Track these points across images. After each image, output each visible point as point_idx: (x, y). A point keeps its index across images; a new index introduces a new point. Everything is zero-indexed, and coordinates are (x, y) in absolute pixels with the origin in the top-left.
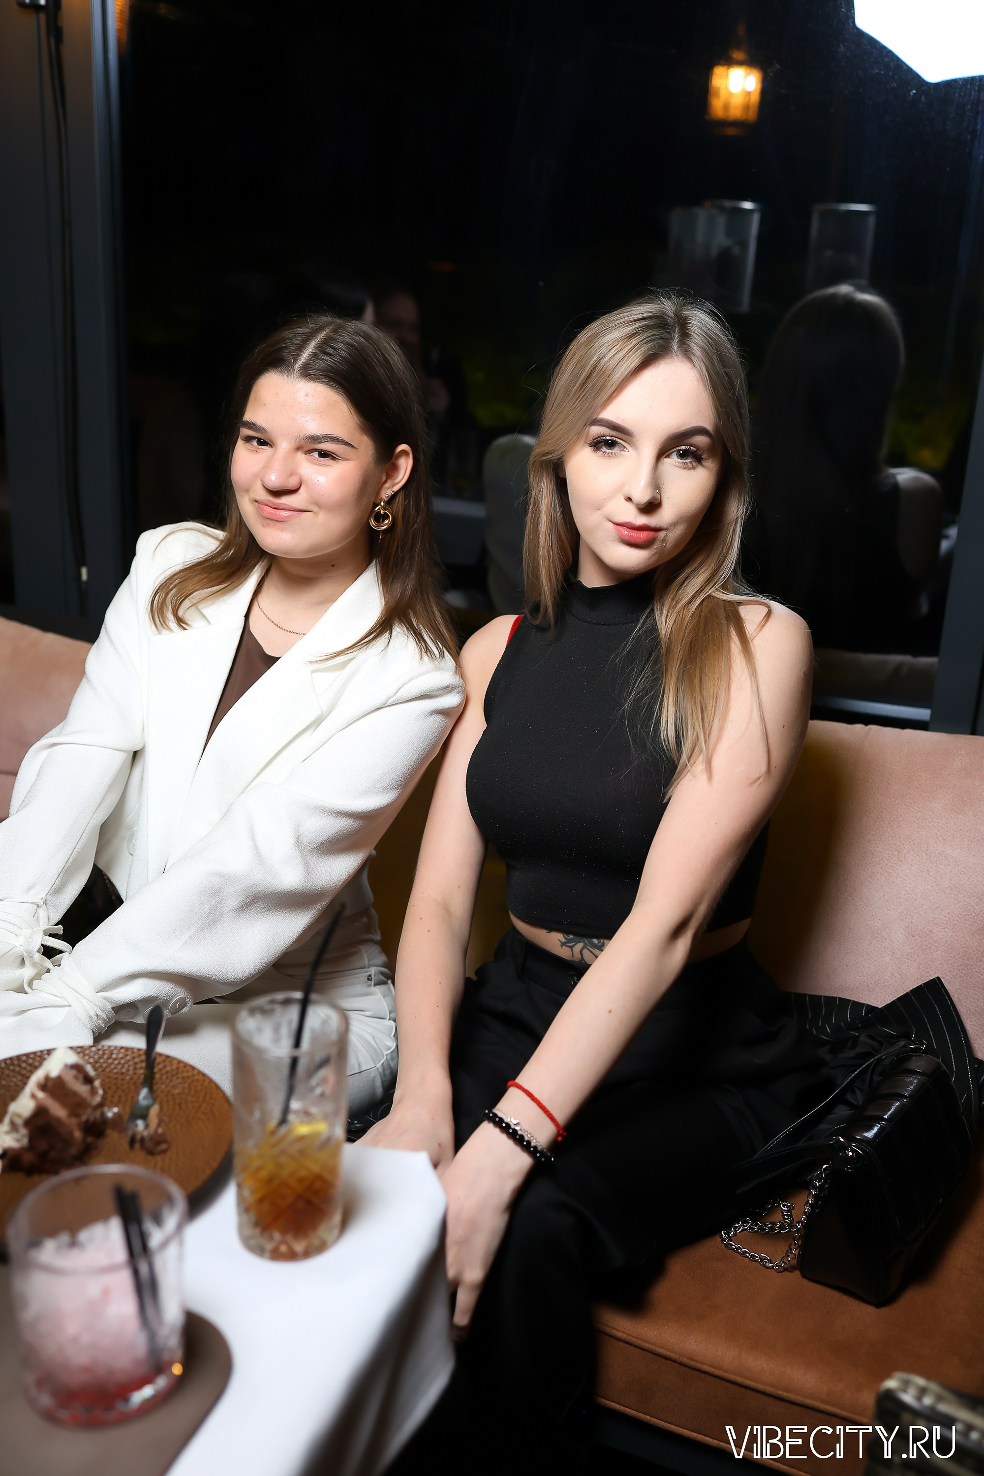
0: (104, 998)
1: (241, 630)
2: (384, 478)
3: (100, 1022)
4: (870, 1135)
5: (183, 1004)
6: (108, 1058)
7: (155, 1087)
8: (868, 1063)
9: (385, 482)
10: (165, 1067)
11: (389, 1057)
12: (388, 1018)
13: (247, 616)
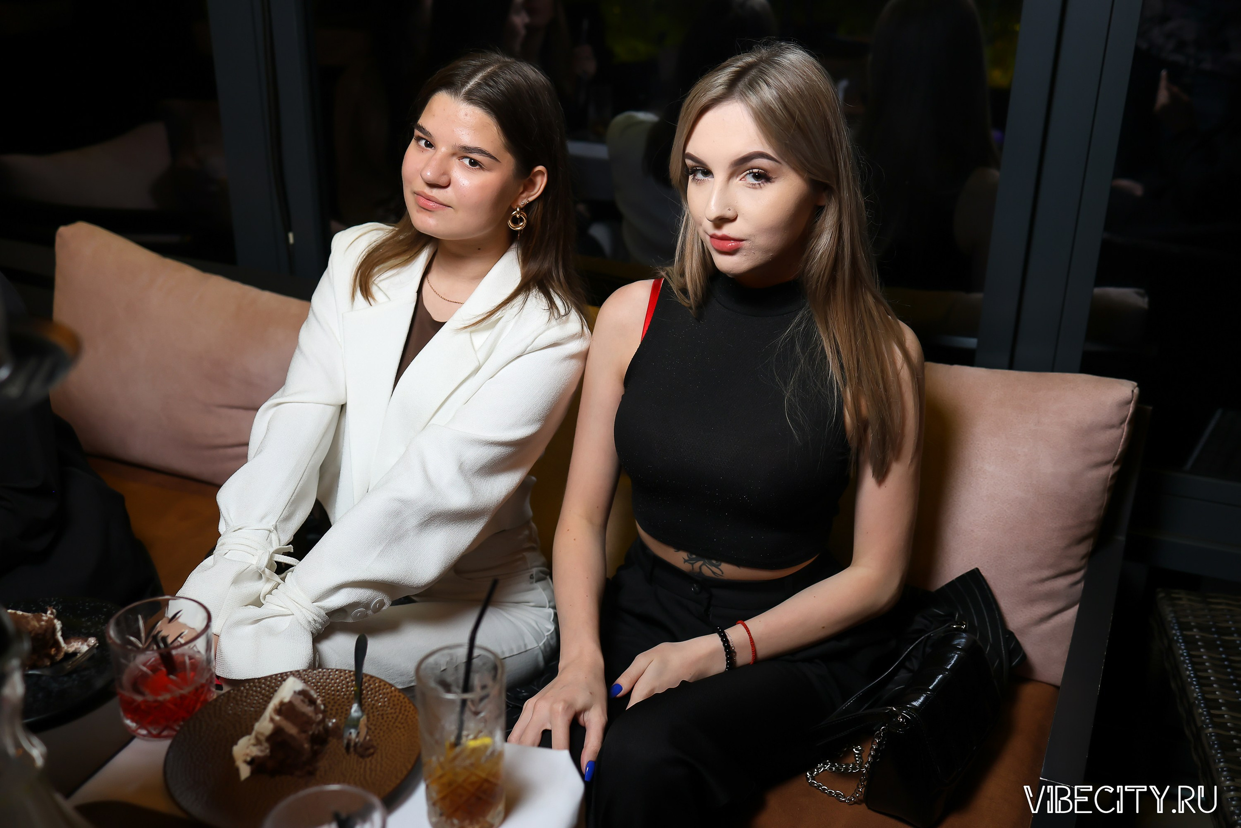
0: (319, 607)
1: (415, 304)
2: (521, 190)
3: (317, 625)
4: (916, 704)
5: (382, 603)
6: (327, 679)
7: (363, 701)
8: (920, 639)
9: (522, 193)
10: (370, 685)
11: (549, 637)
12: (548, 606)
13: (419, 292)
